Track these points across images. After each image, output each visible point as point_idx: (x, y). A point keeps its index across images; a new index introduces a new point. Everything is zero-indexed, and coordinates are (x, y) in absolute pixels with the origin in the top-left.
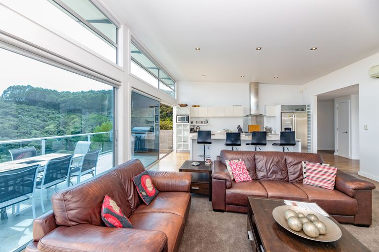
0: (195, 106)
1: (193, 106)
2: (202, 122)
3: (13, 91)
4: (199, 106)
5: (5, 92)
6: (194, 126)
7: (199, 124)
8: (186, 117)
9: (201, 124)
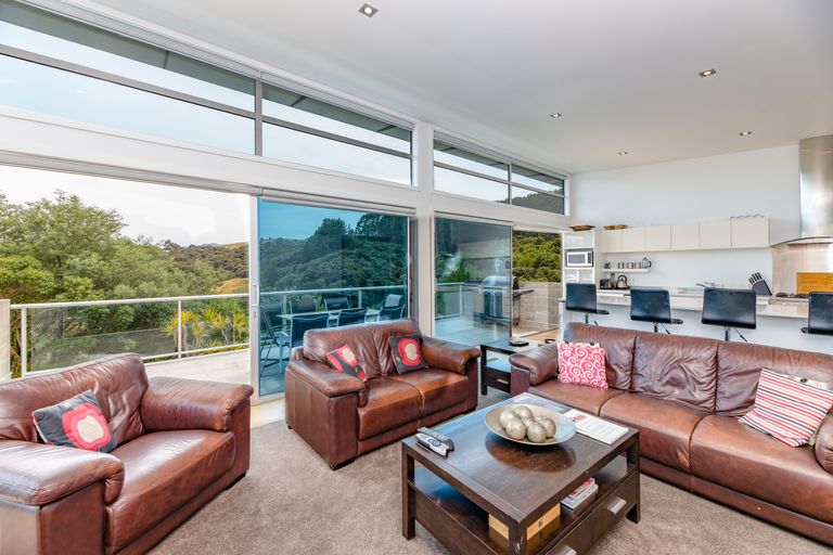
0: (612, 228)
1: (606, 228)
2: (633, 266)
3: (366, 222)
4: (624, 227)
5: (358, 224)
6: (613, 274)
7: (625, 270)
8: (586, 253)
9: (630, 270)
